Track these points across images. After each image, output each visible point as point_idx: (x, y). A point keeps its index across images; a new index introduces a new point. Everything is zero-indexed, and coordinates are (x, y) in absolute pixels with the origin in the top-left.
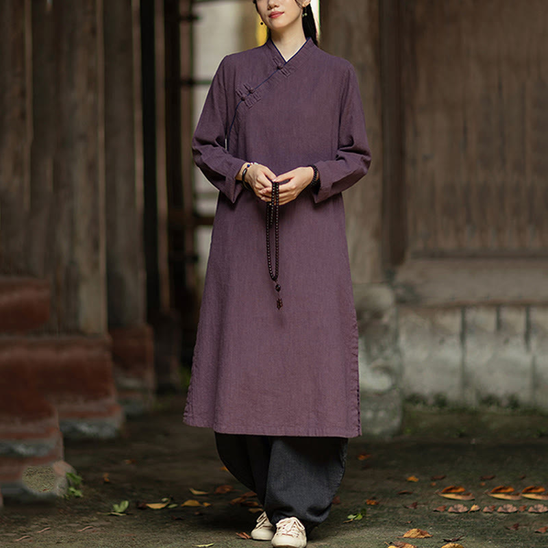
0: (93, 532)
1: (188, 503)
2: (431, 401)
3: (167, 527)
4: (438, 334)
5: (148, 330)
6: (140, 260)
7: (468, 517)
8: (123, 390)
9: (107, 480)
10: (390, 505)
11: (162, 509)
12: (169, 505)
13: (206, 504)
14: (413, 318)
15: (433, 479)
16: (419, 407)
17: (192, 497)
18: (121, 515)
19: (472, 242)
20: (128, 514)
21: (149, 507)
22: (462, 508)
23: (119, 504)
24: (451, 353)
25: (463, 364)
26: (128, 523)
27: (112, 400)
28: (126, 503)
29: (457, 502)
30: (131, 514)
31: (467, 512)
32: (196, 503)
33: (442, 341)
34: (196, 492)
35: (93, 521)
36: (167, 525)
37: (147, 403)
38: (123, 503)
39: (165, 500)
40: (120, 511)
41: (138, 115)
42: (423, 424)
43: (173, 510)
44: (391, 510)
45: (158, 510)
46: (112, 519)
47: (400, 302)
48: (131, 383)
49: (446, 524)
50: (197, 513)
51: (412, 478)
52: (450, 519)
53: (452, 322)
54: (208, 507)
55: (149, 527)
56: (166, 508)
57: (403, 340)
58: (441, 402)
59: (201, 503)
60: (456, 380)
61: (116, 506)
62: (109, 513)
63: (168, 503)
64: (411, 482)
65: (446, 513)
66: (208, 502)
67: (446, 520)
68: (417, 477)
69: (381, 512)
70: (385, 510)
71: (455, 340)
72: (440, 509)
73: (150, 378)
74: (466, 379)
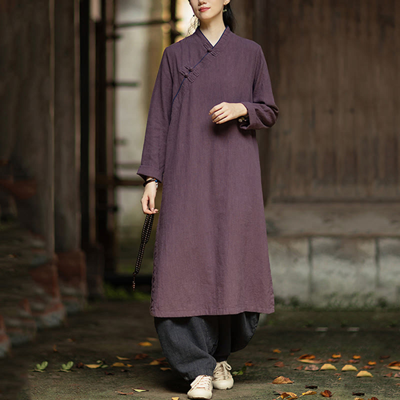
1: (116, 364)
2: (287, 302)
3: (102, 380)
4: (293, 256)
5: (82, 254)
7: (319, 374)
8: (64, 296)
9: (55, 350)
10: (262, 366)
11: (97, 368)
12: (102, 366)
13: (129, 366)
14: (274, 245)
15: (292, 351)
16: (279, 306)
17: (118, 361)
18: (68, 371)
19: (317, 191)
20: (72, 371)
21: (87, 367)
22: (315, 368)
23: (66, 364)
24: (302, 269)
25: (310, 277)
26: (73, 377)
27: (57, 300)
28: (72, 363)
29: (311, 364)
30: (75, 371)
31: (318, 370)
32: (122, 365)
33: (296, 261)
34: (120, 358)
36: (102, 378)
37: (82, 305)
38: (69, 363)
39: (99, 362)
40: (67, 368)
42: (282, 318)
43: (105, 369)
44: (264, 369)
45: (94, 369)
46: (61, 374)
48: (70, 290)
49: (304, 379)
50: (123, 370)
51: (276, 351)
52: (306, 374)
53: (302, 247)
54: (131, 367)
55: (89, 380)
56: (100, 368)
58: (295, 302)
59: (126, 365)
60: (306, 288)
61: (64, 366)
62: (59, 370)
63: (102, 364)
64: (276, 353)
65: (303, 371)
66: (130, 364)
67: (303, 376)
68: (280, 350)
69: (256, 370)
70: (260, 369)
71: (304, 260)
72: (299, 368)
73: (83, 288)
74: (313, 287)
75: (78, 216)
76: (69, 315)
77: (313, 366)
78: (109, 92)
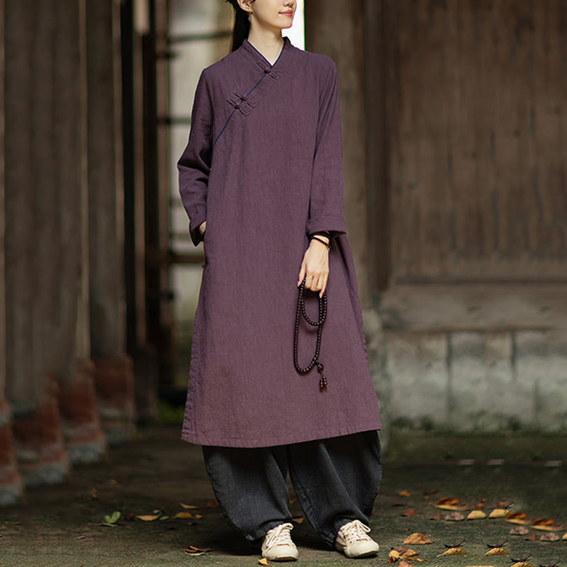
0: (86, 541)
1: (180, 515)
2: (418, 424)
3: (162, 537)
4: (424, 359)
5: (127, 361)
6: (121, 292)
7: (465, 525)
8: (105, 419)
9: (95, 496)
10: (385, 515)
11: (154, 520)
12: (160, 517)
13: (198, 516)
14: (399, 344)
15: (425, 494)
16: (405, 431)
17: (183, 510)
18: (112, 525)
19: (458, 268)
20: (119, 525)
21: (140, 519)
22: (459, 517)
23: (111, 516)
24: (437, 378)
25: (449, 388)
26: (120, 534)
27: (94, 425)
28: (118, 514)
29: (453, 510)
30: (124, 525)
31: (463, 520)
32: (188, 515)
33: (429, 366)
34: (186, 507)
35: (85, 531)
36: (161, 534)
37: (127, 432)
38: (115, 514)
39: (156, 511)
40: (111, 522)
41: (119, 147)
42: (410, 447)
43: (165, 521)
44: (387, 519)
45: (149, 521)
46: (104, 529)
47: (386, 327)
48: (112, 412)
49: (444, 532)
50: (190, 524)
51: (404, 493)
52: (447, 526)
53: (438, 346)
54: (201, 519)
55: (143, 537)
56: (157, 519)
57: (391, 365)
58: (427, 425)
59: (193, 515)
60: (442, 404)
61: (107, 517)
62: (101, 524)
63: (159, 515)
64: (403, 496)
65: (442, 521)
66: (199, 514)
67: (443, 528)
68: (409, 492)
69: (377, 521)
70: (381, 519)
71: (441, 365)
72: (437, 517)
73: (130, 408)
74: (452, 403)
75: (122, 307)
76: (111, 447)
77: (456, 514)
78: (161, 132)
